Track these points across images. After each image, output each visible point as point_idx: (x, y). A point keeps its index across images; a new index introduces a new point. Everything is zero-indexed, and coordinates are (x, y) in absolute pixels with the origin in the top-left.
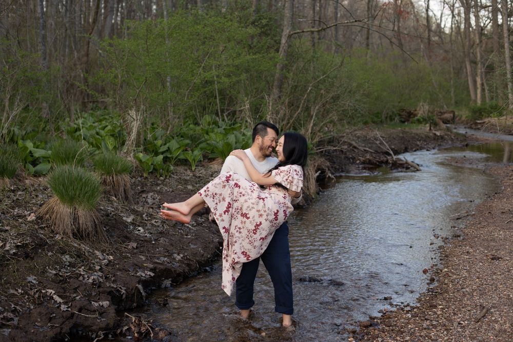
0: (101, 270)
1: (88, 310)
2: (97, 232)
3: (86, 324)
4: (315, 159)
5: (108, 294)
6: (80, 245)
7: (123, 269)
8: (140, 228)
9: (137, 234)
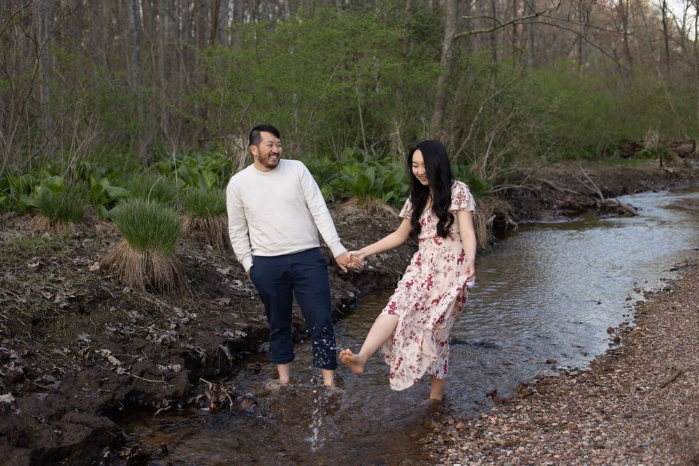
0: (176, 329)
1: (152, 374)
2: (177, 284)
3: (149, 391)
4: (491, 201)
5: (181, 356)
6: (154, 300)
7: (207, 329)
8: (237, 282)
9: (233, 289)
